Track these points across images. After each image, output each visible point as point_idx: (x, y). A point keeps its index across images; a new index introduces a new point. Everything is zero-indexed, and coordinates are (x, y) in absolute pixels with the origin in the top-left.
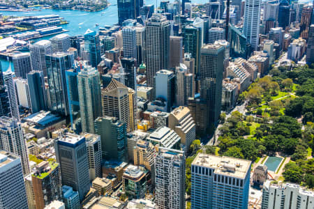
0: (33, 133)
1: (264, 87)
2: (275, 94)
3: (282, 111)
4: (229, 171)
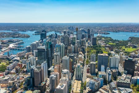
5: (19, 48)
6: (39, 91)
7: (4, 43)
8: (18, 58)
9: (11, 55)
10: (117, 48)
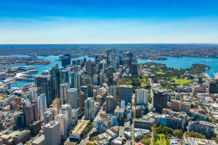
5: (29, 79)
6: (29, 131)
7: (11, 72)
8: (20, 92)
9: (14, 87)
10: (164, 79)
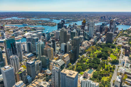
0: (26, 59)
1: (93, 49)
2: (95, 51)
3: (96, 56)
4: (71, 75)
